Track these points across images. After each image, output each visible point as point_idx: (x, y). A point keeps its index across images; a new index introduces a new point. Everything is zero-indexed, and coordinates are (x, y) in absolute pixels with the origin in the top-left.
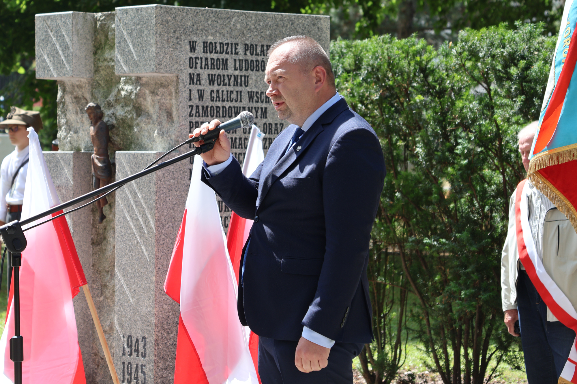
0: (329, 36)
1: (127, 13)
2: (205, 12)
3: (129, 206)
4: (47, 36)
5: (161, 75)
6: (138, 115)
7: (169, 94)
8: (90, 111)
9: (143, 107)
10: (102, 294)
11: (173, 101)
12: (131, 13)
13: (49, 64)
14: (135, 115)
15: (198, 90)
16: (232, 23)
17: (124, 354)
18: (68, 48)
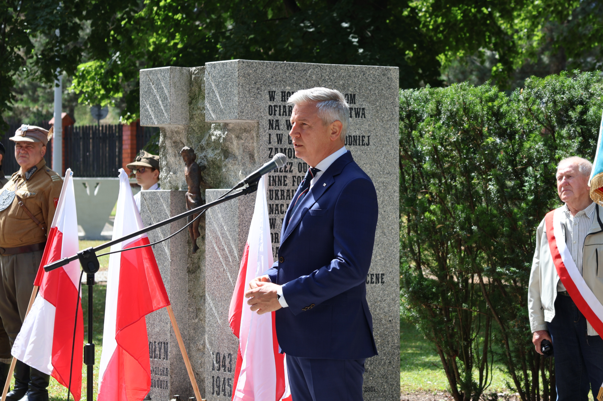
0: (398, 85)
1: (215, 67)
2: (283, 65)
3: (217, 238)
4: (150, 88)
5: (244, 121)
6: (226, 157)
7: (252, 138)
8: (184, 154)
9: (230, 150)
10: (197, 316)
11: (255, 144)
12: (218, 67)
13: (151, 113)
14: (223, 157)
15: (277, 135)
16: (308, 75)
17: (213, 369)
18: (167, 98)
